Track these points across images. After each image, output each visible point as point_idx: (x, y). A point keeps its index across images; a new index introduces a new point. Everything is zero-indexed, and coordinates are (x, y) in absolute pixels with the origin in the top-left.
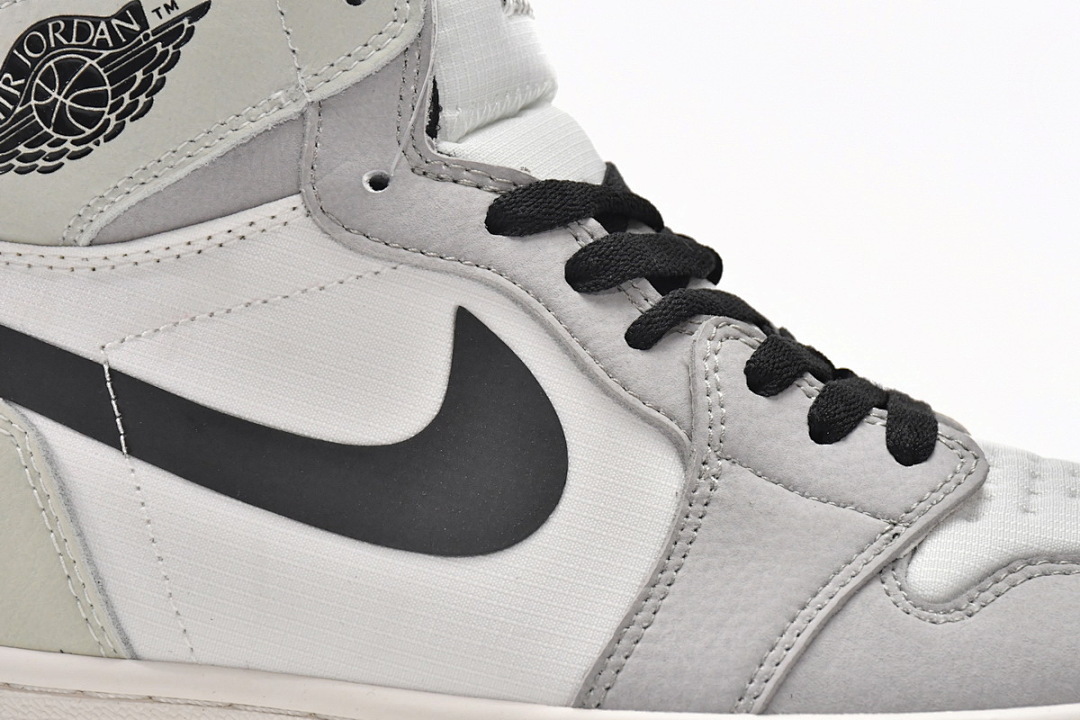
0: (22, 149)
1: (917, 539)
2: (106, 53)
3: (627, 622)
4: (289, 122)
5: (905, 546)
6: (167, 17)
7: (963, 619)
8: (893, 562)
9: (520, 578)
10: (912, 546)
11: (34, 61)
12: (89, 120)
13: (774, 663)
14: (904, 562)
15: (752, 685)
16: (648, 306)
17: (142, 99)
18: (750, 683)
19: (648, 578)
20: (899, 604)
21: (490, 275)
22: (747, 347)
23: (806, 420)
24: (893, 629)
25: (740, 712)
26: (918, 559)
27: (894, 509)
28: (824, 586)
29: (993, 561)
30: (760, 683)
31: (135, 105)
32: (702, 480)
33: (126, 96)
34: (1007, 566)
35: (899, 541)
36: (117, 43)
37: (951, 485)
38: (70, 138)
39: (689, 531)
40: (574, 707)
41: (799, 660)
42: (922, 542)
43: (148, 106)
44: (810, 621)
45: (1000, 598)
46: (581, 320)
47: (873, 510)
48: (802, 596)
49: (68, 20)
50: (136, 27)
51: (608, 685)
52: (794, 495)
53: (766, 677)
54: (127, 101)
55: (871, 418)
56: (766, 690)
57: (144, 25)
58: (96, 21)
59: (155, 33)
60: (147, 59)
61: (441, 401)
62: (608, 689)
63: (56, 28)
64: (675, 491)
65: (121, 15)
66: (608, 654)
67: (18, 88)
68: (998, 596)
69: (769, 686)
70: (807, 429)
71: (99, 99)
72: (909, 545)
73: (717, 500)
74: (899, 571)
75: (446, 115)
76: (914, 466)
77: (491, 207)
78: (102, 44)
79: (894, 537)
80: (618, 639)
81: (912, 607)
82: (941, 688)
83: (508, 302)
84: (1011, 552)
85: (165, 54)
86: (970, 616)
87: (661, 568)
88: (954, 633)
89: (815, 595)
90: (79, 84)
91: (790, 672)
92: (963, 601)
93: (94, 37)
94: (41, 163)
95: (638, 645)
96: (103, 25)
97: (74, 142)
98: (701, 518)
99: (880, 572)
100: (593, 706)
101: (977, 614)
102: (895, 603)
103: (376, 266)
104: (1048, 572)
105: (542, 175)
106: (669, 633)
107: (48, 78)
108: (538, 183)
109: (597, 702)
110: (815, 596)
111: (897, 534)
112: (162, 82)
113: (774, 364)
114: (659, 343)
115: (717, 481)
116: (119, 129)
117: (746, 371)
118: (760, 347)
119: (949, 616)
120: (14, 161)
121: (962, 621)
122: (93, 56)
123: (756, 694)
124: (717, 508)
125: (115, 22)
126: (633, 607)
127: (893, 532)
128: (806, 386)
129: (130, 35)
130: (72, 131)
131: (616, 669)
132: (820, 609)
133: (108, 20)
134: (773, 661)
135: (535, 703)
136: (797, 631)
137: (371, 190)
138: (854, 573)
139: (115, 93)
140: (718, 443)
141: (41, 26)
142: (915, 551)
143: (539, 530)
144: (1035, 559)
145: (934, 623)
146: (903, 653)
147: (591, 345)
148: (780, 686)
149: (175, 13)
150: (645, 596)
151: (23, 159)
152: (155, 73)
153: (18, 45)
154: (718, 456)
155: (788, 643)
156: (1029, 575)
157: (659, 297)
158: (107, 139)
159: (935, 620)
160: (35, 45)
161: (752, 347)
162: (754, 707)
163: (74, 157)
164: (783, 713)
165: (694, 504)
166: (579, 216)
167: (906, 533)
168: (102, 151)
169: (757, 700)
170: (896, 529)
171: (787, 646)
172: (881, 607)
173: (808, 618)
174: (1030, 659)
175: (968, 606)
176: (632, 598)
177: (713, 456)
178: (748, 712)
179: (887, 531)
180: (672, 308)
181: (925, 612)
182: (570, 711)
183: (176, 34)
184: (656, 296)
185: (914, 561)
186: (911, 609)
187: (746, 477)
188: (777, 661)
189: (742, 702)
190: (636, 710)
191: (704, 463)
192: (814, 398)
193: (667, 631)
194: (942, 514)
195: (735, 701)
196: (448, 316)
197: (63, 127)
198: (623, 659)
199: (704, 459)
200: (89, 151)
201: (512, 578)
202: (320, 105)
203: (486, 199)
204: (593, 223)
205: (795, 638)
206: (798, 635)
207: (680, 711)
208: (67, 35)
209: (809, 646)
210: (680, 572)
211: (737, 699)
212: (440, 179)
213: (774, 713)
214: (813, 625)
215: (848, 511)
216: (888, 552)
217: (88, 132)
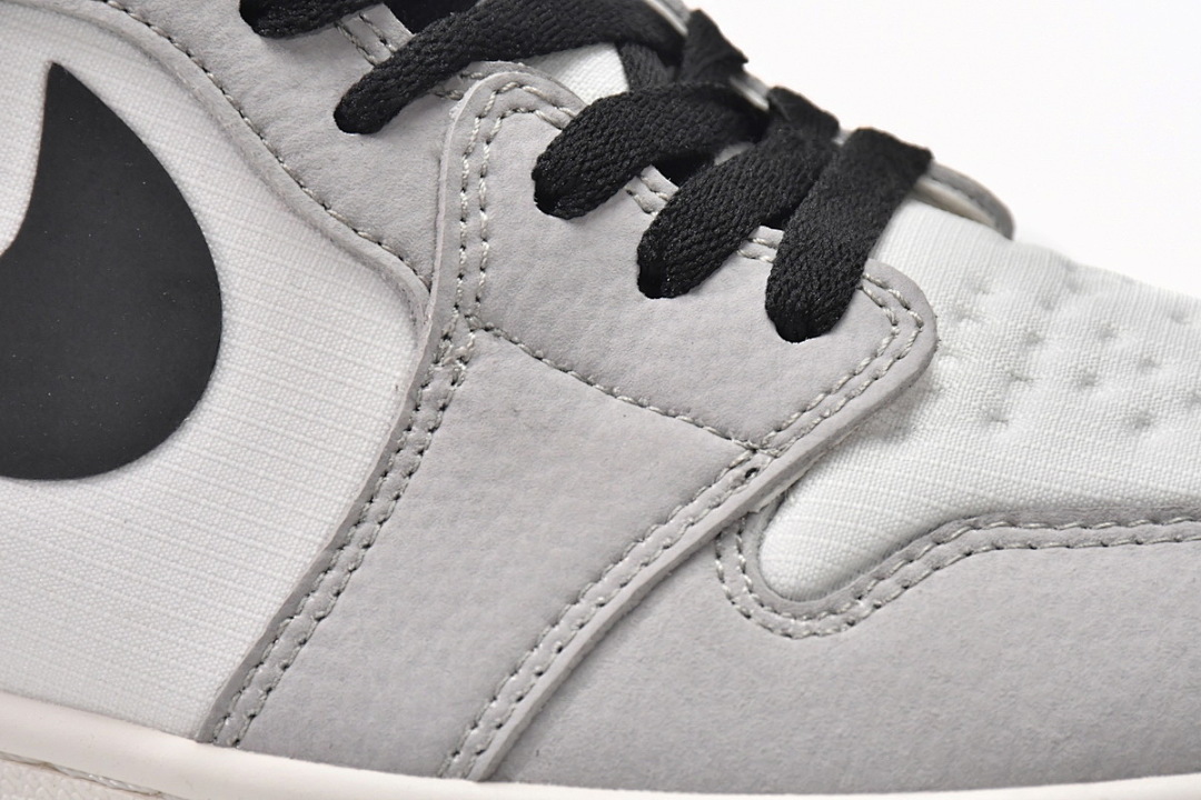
1: (789, 478)
3: (291, 609)
5: (763, 493)
7: (839, 630)
8: (742, 522)
9: (131, 521)
10: (778, 492)
13: (514, 698)
14: (760, 521)
15: (475, 731)
16: (385, 54)
18: (473, 728)
19: (333, 534)
20: (737, 599)
21: (107, 13)
22: (546, 125)
23: (633, 255)
24: (717, 647)
25: (453, 776)
26: (786, 513)
27: (753, 424)
28: (616, 563)
29: (908, 523)
30: (489, 730)
32: (439, 368)
34: (932, 531)
35: (756, 483)
37: (862, 379)
39: (407, 454)
40: (201, 741)
41: (558, 691)
42: (797, 482)
44: (581, 626)
45: (909, 591)
46: (259, 88)
47: (722, 423)
51: (252, 712)
52: (594, 391)
53: (498, 720)
55: (753, 247)
56: (494, 743)
61: (21, 218)
62: (253, 716)
64: (395, 382)
66: (254, 661)
68: (906, 588)
69: (501, 736)
70: (634, 270)
72: (771, 490)
73: (460, 402)
74: (748, 540)
76: (808, 341)
79: (748, 475)
80: (272, 636)
81: (756, 606)
82: (779, 755)
83: (138, 55)
84: (944, 506)
86: (852, 624)
87: (355, 519)
88: (817, 657)
89: (597, 579)
91: (540, 712)
95: (305, 649)
98: (432, 431)
99: (716, 540)
100: (229, 743)
101: (863, 623)
102: (730, 597)
104: (1000, 544)
106: (355, 633)
109: (235, 737)
110: (596, 582)
111: (754, 470)
113: (582, 163)
114: (395, 120)
115: (464, 367)
117: (536, 174)
118: (569, 127)
119: (816, 625)
121: (836, 636)
123: (479, 747)
124: (458, 416)
126: (302, 585)
127: (748, 466)
128: (643, 193)
131: (267, 686)
132: (602, 605)
134: (512, 693)
135: (145, 725)
136: (559, 644)
138: (668, 541)
140: (472, 302)
142: (781, 499)
143: (169, 442)
144: (983, 518)
145: (789, 636)
146: (725, 692)
147: (271, 130)
148: (522, 737)
150: (325, 567)
154: (470, 325)
155: (541, 664)
156: (967, 549)
157: (408, 35)
159: (790, 631)
161: (556, 125)
162: (474, 770)
164: (522, 781)
165: (422, 406)
167: (771, 467)
169: (482, 756)
170: (758, 459)
171: (538, 669)
172: (704, 604)
173: (579, 622)
174: (935, 710)
175: (853, 604)
176: (305, 564)
177: (462, 325)
178: (465, 777)
179: (741, 463)
180: (421, 62)
181: (776, 617)
182: (191, 745)
184: (401, 34)
185: (777, 518)
186: (754, 609)
187: (516, 361)
188: (519, 693)
189: (456, 760)
190: (292, 757)
191: (446, 337)
192: (655, 214)
193: (351, 628)
194: (837, 435)
195: (445, 756)
196: (36, 78)
198: (278, 669)
199: (445, 331)
201: (117, 521)
205: (553, 655)
206: (560, 650)
207: (359, 766)
209: (575, 669)
210: (385, 524)
211: (450, 752)
213: (508, 779)
214: (585, 635)
215: (678, 425)
216: (734, 501)
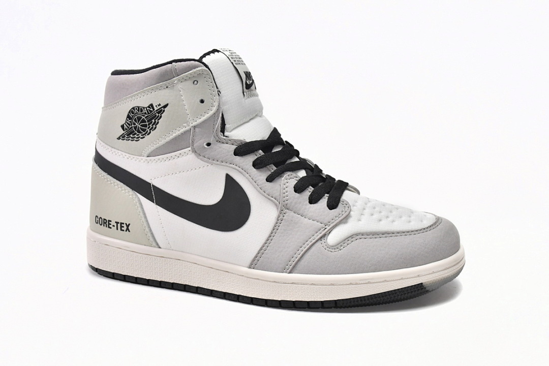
0: (131, 136)
1: (331, 229)
2: (146, 115)
3: (261, 249)
4: (188, 131)
5: (327, 231)
6: (159, 108)
7: (339, 251)
8: (324, 236)
10: (329, 231)
11: (133, 116)
12: (144, 130)
14: (327, 236)
15: (287, 266)
16: (273, 171)
17: (154, 126)
19: (267, 238)
21: (234, 166)
22: (295, 181)
23: (308, 198)
24: (321, 254)
25: (284, 273)
26: (330, 234)
27: (325, 222)
28: (306, 242)
29: (348, 235)
30: (289, 266)
31: (153, 127)
32: (281, 215)
33: (151, 125)
34: (351, 236)
35: (326, 230)
36: (149, 114)
37: (341, 215)
38: (140, 134)
39: (277, 227)
40: (249, 268)
41: (299, 260)
43: (156, 128)
45: (348, 245)
46: (255, 176)
47: (321, 222)
48: (300, 245)
49: (139, 107)
50: (152, 110)
52: (303, 218)
53: (291, 265)
54: (151, 126)
55: (325, 197)
56: (290, 268)
57: (154, 109)
58: (144, 108)
59: (156, 111)
60: (154, 117)
61: (222, 195)
62: (256, 265)
63: (136, 109)
64: (275, 217)
65: (149, 107)
66: (256, 257)
67: (130, 122)
70: (308, 200)
71: (145, 126)
73: (284, 219)
74: (325, 238)
75: (227, 126)
76: (333, 210)
77: (235, 149)
78: (145, 113)
80: (258, 253)
82: (331, 269)
83: (238, 172)
84: (353, 233)
85: (158, 116)
87: (270, 236)
88: (336, 255)
90: (142, 122)
91: (296, 263)
92: (338, 246)
93: (144, 112)
94: (135, 139)
95: (263, 255)
96: (145, 109)
97: (142, 135)
98: (280, 224)
99: (321, 238)
101: (342, 250)
102: (323, 247)
103: (208, 164)
104: (361, 238)
105: (248, 141)
106: (270, 252)
107: (135, 120)
108: (247, 143)
109: (253, 268)
110: (304, 245)
112: (158, 122)
113: (301, 186)
115: (285, 215)
116: (150, 132)
117: (294, 187)
118: (299, 181)
119: (335, 250)
120: (130, 138)
122: (144, 116)
124: (284, 221)
125: (148, 108)
126: (262, 246)
128: (309, 190)
129: (151, 111)
130: (140, 133)
131: (258, 260)
132: (305, 248)
133: (146, 108)
135: (241, 266)
136: (299, 254)
137: (206, 147)
138: (314, 239)
139: (149, 124)
140: (286, 205)
141: (133, 108)
142: (330, 233)
144: (358, 235)
145: (331, 252)
146: (323, 260)
147: (257, 182)
148: (294, 267)
149: (160, 107)
150: (266, 243)
151: (131, 138)
152: (157, 120)
153: (129, 112)
154: (285, 209)
156: (356, 239)
157: (276, 168)
158: (148, 135)
160: (133, 113)
161: (297, 181)
162: (287, 272)
163: (142, 138)
164: (294, 273)
165: (279, 220)
166: (257, 150)
167: (328, 228)
168: (147, 137)
169: (288, 270)
170: (326, 227)
171: (296, 257)
172: (319, 248)
173: (302, 250)
174: (353, 262)
175: (341, 247)
176: (263, 243)
179: (324, 227)
181: (330, 249)
182: (247, 269)
183: (161, 111)
184: (275, 168)
186: (326, 248)
187: (292, 213)
188: (293, 261)
189: (285, 270)
190: (262, 270)
191: (282, 210)
192: (311, 193)
194: (337, 223)
195: (283, 270)
196: (224, 176)
197: (139, 132)
198: (259, 258)
200: (144, 137)
201: (236, 237)
202: (195, 127)
203: (234, 147)
204: (260, 151)
207: (271, 271)
208: (138, 111)
209: (301, 257)
210: (274, 237)
212: (223, 143)
213: (292, 273)
214: (303, 252)
215: (315, 222)
216: (323, 233)
217: (144, 133)
